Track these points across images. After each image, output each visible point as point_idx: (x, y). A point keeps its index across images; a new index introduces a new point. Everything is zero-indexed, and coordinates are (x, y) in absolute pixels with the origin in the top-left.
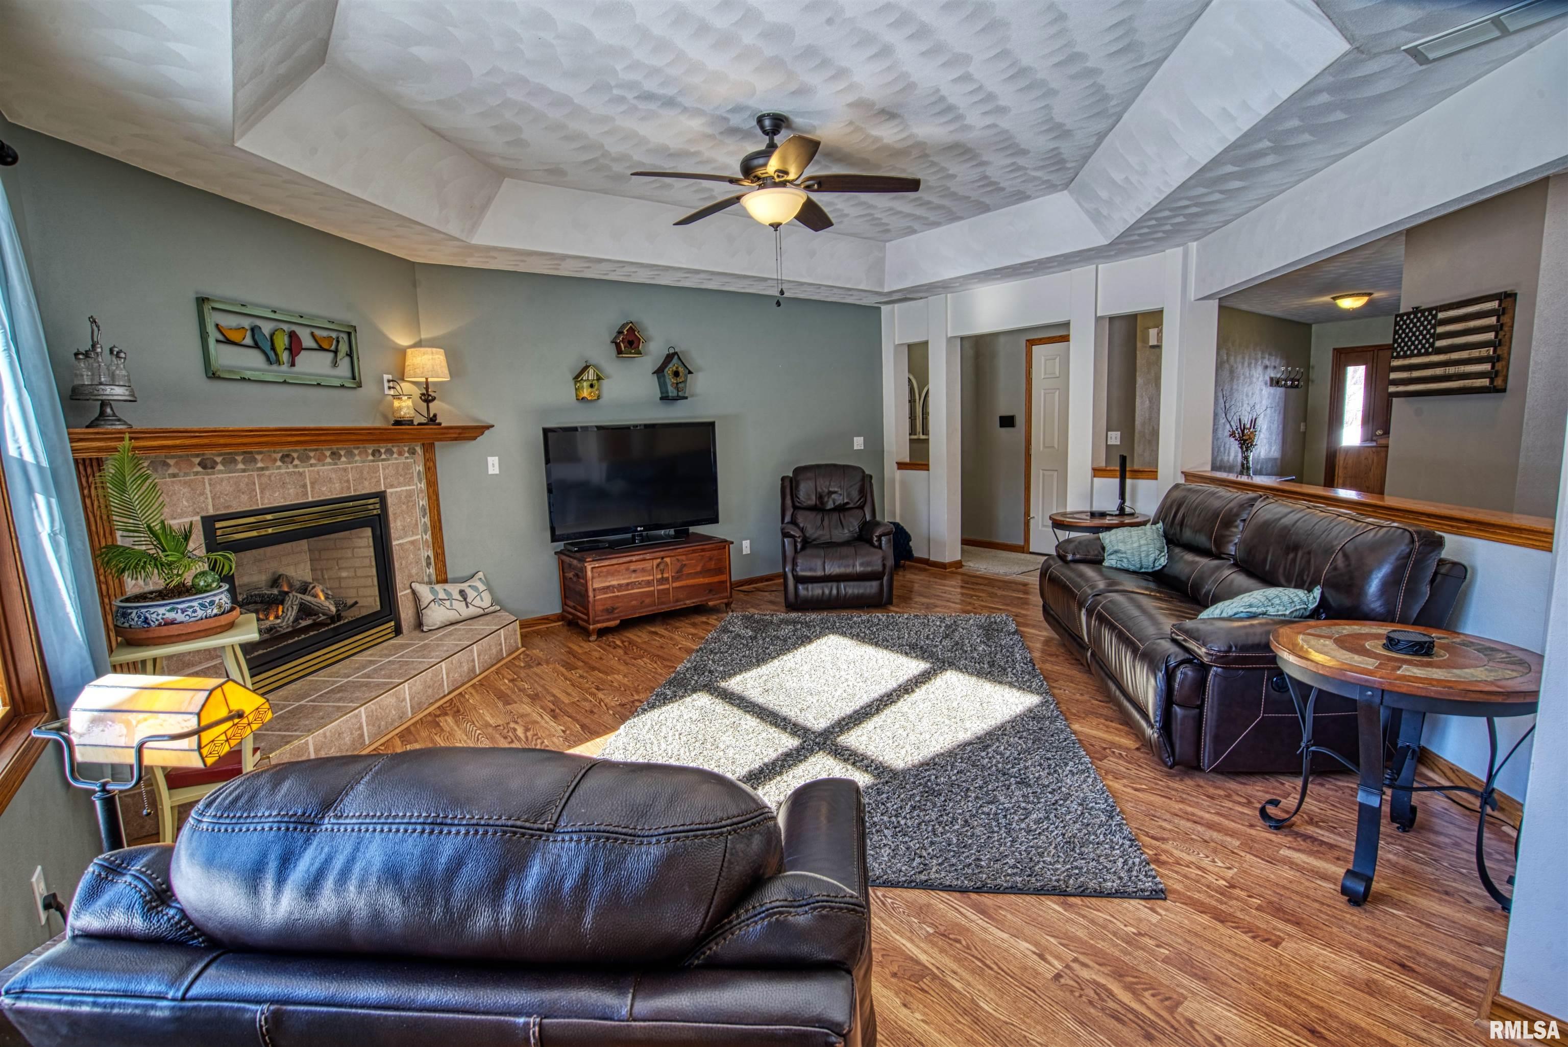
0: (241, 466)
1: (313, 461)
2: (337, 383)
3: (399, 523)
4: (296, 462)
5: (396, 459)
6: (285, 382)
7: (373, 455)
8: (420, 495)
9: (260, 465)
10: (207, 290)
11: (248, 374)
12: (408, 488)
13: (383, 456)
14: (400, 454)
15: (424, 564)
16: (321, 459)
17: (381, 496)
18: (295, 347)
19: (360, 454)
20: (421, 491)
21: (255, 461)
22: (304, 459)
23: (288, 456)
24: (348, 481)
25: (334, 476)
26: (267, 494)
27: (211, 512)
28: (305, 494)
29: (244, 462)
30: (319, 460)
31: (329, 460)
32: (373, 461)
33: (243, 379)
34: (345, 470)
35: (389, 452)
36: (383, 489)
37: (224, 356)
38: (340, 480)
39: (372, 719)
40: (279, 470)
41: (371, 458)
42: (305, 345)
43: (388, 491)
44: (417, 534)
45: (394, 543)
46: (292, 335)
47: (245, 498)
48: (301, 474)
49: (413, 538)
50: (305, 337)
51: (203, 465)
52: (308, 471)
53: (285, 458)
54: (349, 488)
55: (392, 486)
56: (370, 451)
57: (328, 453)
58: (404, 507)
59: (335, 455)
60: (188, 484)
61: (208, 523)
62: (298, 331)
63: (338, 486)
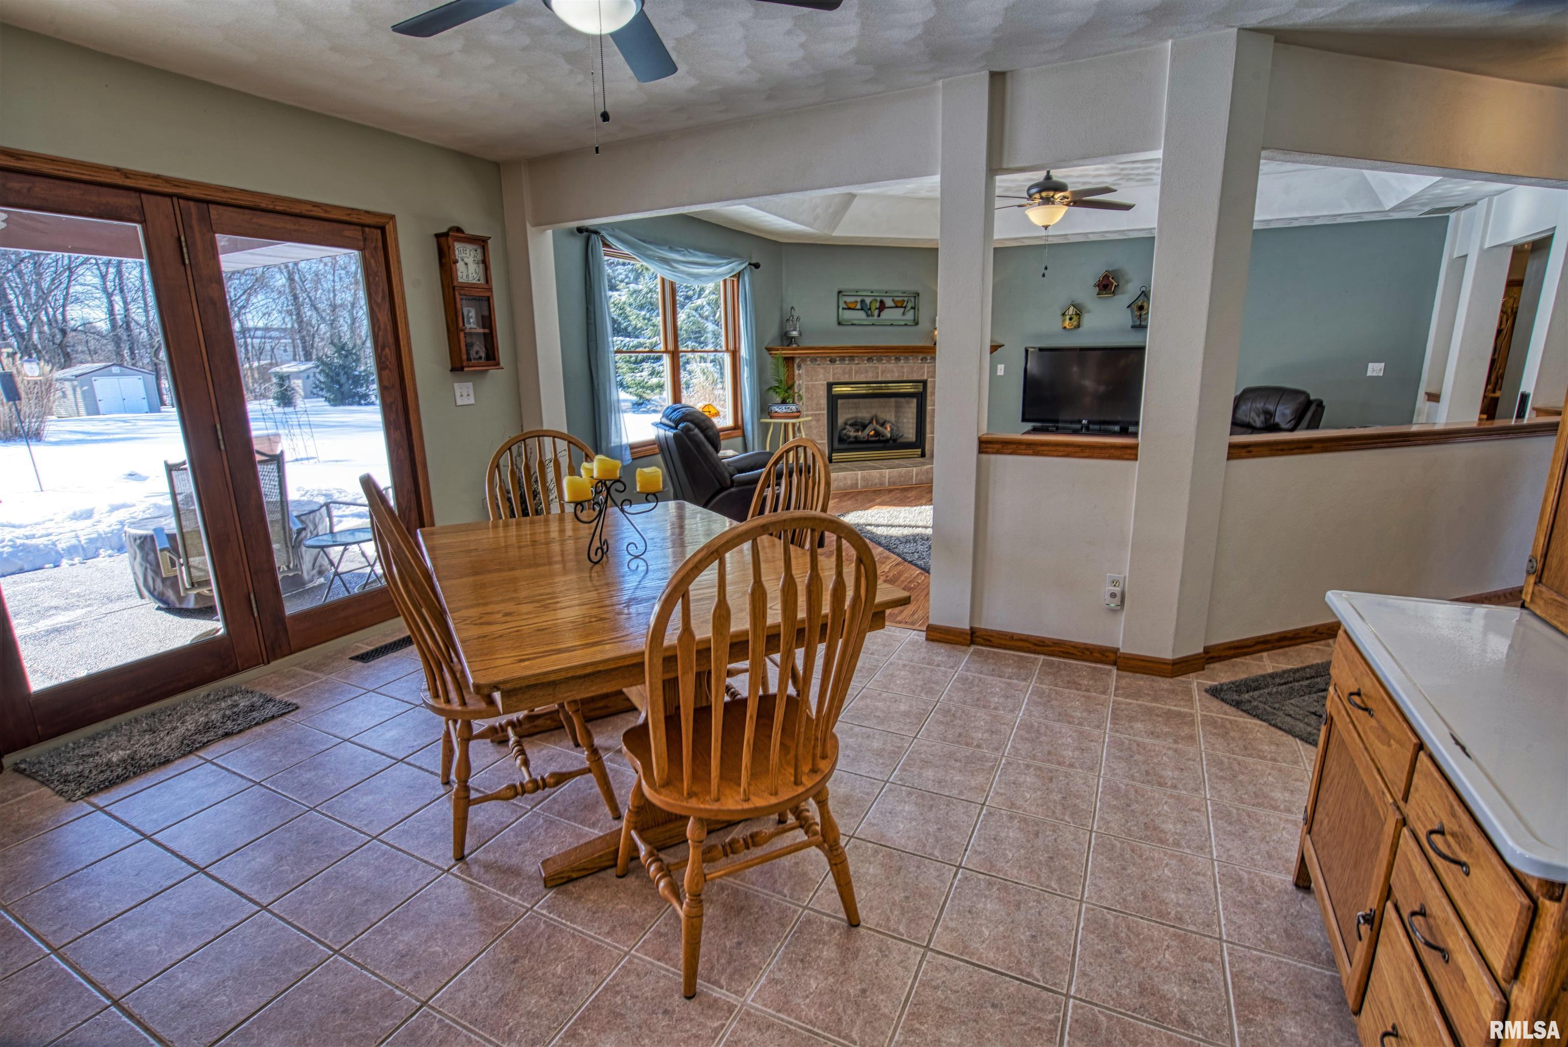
0: (848, 362)
1: (884, 362)
2: (903, 323)
6: (873, 324)
7: (922, 360)
9: (856, 362)
10: (842, 287)
11: (855, 322)
16: (889, 361)
17: (925, 383)
18: (882, 307)
21: (854, 360)
22: (880, 360)
24: (903, 372)
25: (895, 369)
26: (858, 375)
27: (831, 380)
28: (878, 377)
29: (850, 360)
31: (893, 362)
32: (921, 363)
33: (854, 325)
34: (903, 367)
36: (925, 378)
37: (848, 315)
38: (899, 372)
39: (863, 478)
40: (865, 365)
41: (920, 361)
42: (887, 305)
43: (930, 380)
46: (882, 302)
47: (847, 376)
48: (876, 367)
50: (889, 302)
51: (830, 361)
52: (881, 366)
53: (870, 359)
54: (904, 376)
55: (933, 378)
57: (894, 358)
59: (898, 359)
60: (824, 368)
61: (830, 386)
62: (885, 300)
63: (896, 374)
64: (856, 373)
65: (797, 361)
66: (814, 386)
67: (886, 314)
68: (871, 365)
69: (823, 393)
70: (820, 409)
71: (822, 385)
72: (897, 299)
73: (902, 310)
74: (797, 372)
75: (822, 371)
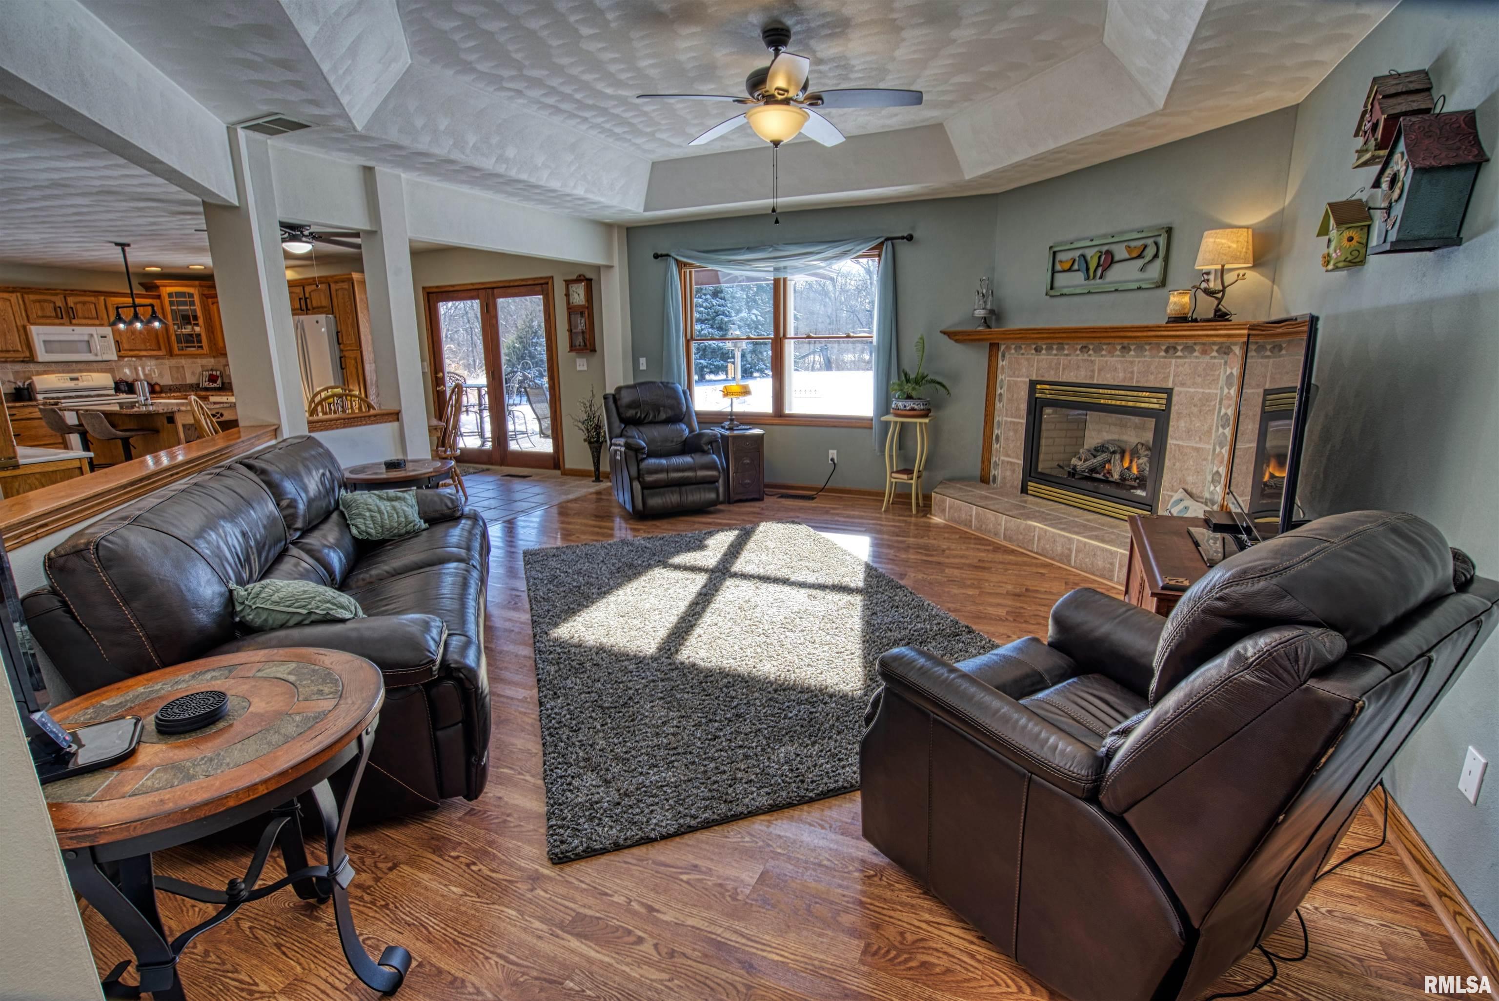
0: (1055, 352)
1: (1104, 353)
2: (1134, 286)
3: (1182, 424)
4: (1091, 352)
5: (1196, 357)
6: (1089, 293)
7: (1167, 351)
8: (1225, 402)
9: (1066, 352)
12: (1207, 391)
13: (1179, 354)
14: (1204, 352)
15: (1209, 478)
16: (1111, 353)
17: (1169, 392)
18: (1108, 260)
19: (1150, 350)
20: (1228, 397)
21: (1063, 349)
22: (1098, 350)
23: (1085, 347)
24: (1132, 372)
25: (1119, 366)
26: (1066, 372)
27: (1034, 378)
28: (1092, 377)
29: (1057, 349)
30: (1109, 352)
31: (1118, 353)
32: (1165, 357)
33: (1062, 295)
34: (1132, 363)
35: (1190, 349)
36: (1170, 385)
37: (1063, 280)
38: (1125, 371)
40: (1078, 357)
41: (1163, 354)
42: (1115, 258)
43: (1176, 389)
44: (1208, 443)
45: (1170, 441)
46: (1109, 253)
47: (1052, 372)
48: (1092, 362)
49: (1198, 445)
50: (1120, 252)
51: (1036, 350)
52: (1098, 360)
53: (1084, 349)
54: (1132, 379)
55: (1183, 385)
56: (1164, 348)
57: (1119, 347)
58: (1195, 410)
59: (1125, 349)
60: (1028, 360)
61: (1033, 384)
62: (1115, 248)
63: (1121, 375)
64: (1064, 369)
65: (1003, 348)
66: (1016, 383)
67: (1116, 274)
68: (1086, 357)
69: (1024, 394)
70: (1019, 417)
71: (1024, 382)
72: (1133, 244)
73: (1140, 263)
74: (1001, 363)
75: (1026, 363)
